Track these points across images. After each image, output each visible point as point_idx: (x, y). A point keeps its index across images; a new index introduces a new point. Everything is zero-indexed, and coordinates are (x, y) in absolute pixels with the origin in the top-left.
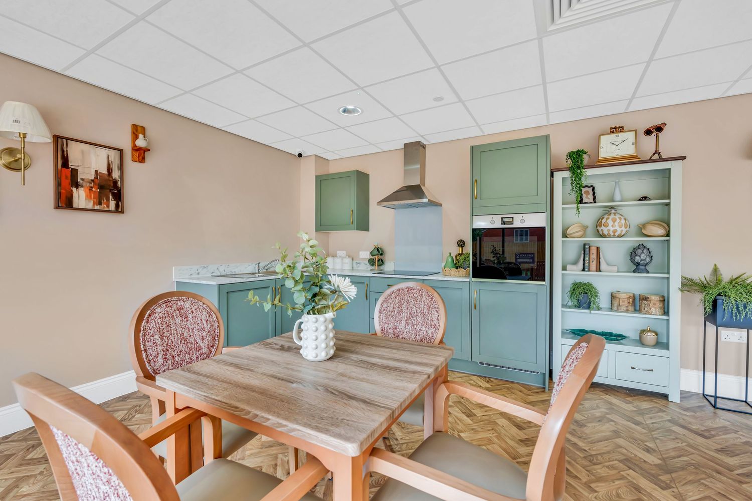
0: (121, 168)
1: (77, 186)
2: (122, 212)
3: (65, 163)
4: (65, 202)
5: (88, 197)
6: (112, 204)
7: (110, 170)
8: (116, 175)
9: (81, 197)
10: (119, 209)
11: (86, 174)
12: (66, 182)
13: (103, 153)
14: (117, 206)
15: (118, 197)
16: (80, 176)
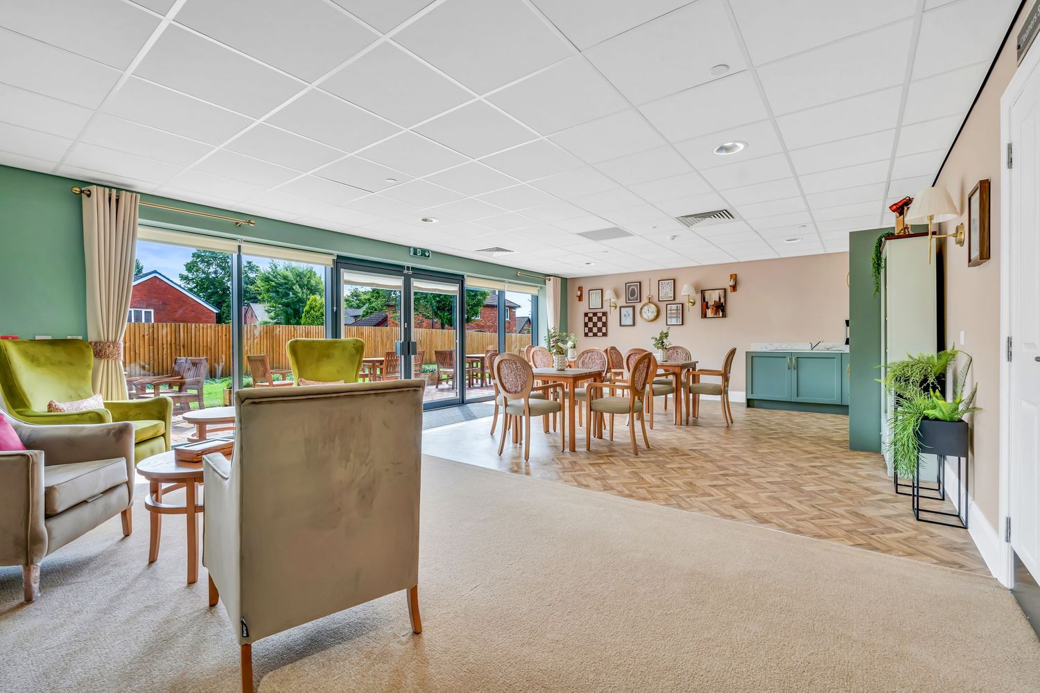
0: (725, 297)
1: (708, 308)
2: (725, 317)
3: (704, 299)
4: (704, 315)
5: (712, 313)
6: (721, 313)
7: (720, 299)
8: (722, 300)
9: (709, 313)
10: (724, 316)
11: (711, 303)
12: (705, 307)
13: (717, 292)
14: (723, 315)
15: (723, 311)
16: (709, 304)
